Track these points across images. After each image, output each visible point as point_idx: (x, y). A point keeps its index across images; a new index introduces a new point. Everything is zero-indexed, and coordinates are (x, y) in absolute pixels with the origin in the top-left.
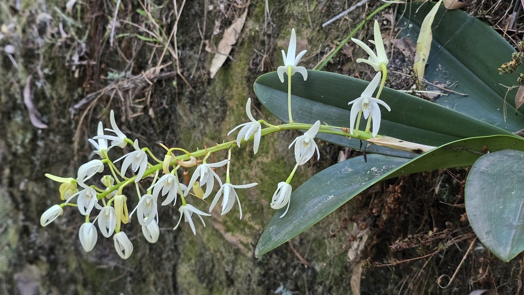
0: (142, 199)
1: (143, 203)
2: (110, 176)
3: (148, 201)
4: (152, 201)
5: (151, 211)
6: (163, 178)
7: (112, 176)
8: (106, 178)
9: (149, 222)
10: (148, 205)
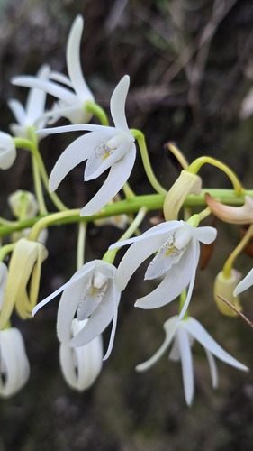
0: (84, 269)
1: (85, 280)
2: (29, 196)
3: (99, 281)
4: (109, 283)
5: (97, 311)
6: (158, 230)
7: (36, 198)
8: (22, 198)
9: (84, 338)
10: (95, 291)
